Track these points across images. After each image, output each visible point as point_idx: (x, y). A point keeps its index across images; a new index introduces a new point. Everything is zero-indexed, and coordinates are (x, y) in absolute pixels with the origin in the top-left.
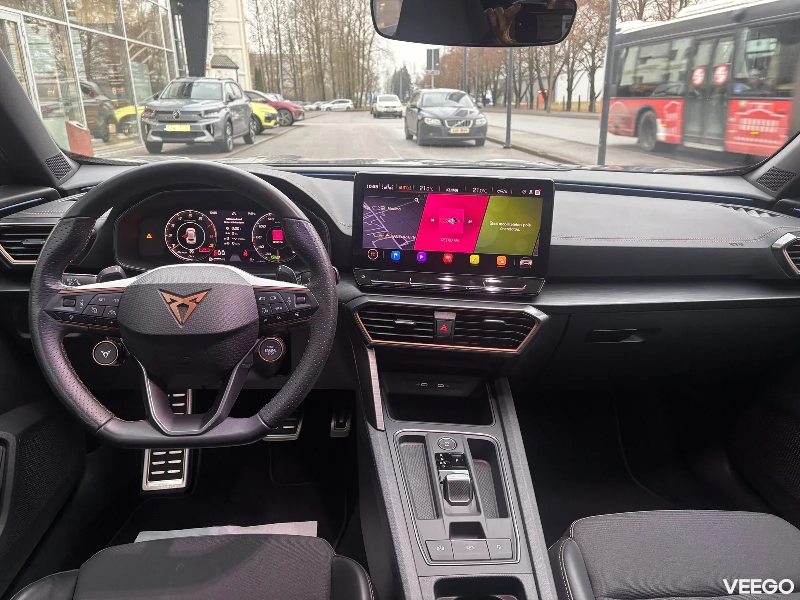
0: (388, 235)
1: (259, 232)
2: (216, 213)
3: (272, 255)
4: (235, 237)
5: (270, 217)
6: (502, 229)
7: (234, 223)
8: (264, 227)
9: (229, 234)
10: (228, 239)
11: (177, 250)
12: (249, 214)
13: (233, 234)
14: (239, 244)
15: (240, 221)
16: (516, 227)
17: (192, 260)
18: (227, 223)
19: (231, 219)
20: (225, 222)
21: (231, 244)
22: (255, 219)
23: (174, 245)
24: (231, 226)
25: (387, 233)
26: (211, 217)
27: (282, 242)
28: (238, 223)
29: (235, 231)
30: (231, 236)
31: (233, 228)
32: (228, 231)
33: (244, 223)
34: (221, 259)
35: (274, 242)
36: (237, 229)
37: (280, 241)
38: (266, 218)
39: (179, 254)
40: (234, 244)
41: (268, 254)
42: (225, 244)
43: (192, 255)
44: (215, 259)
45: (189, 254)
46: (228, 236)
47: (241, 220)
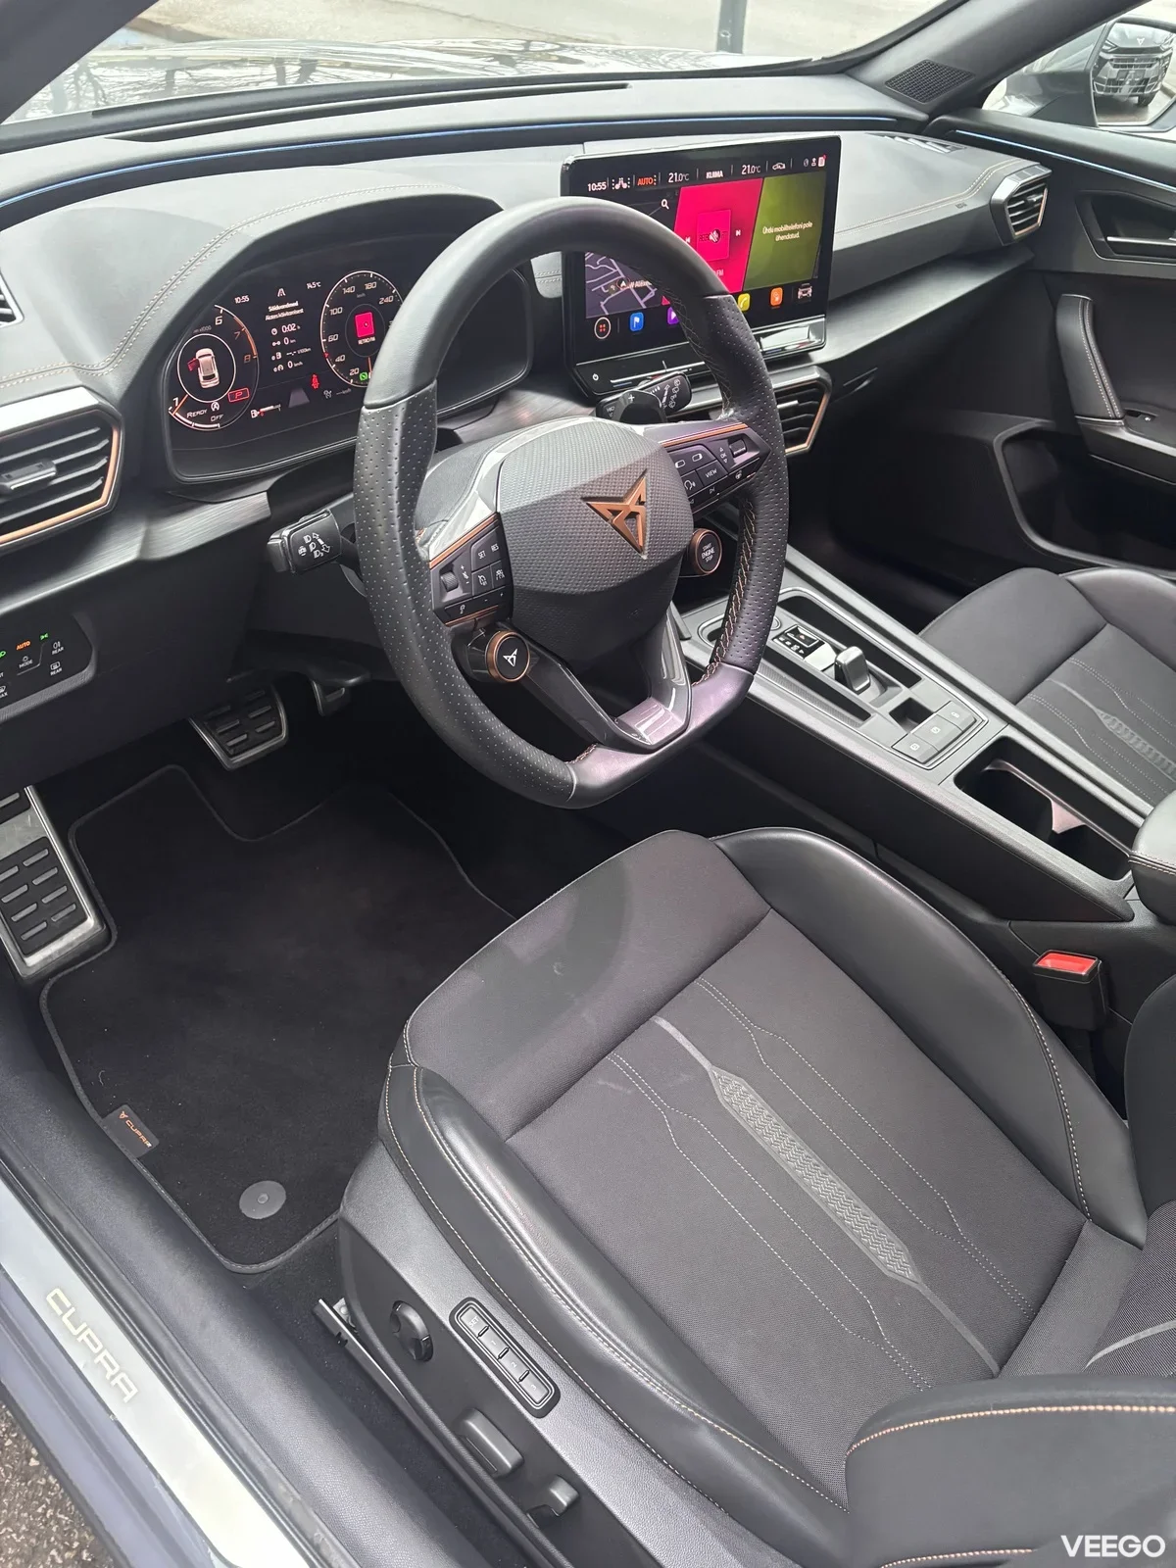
0: (623, 284)
1: (334, 325)
2: (246, 299)
3: (360, 372)
4: (291, 347)
5: (347, 286)
6: (779, 238)
7: (283, 315)
8: (338, 311)
9: (279, 343)
10: (279, 355)
11: (184, 410)
12: (309, 286)
13: (286, 340)
14: (301, 363)
15: (292, 308)
16: (794, 232)
17: (219, 425)
18: (273, 317)
19: (278, 308)
20: (268, 318)
21: (285, 366)
22: (320, 294)
23: (177, 399)
24: (279, 323)
25: (621, 281)
26: (239, 309)
27: (373, 339)
28: (291, 313)
29: (290, 335)
30: (283, 348)
31: (286, 329)
32: (276, 339)
33: (301, 311)
34: (272, 407)
35: (360, 342)
36: (291, 328)
37: (369, 337)
38: (340, 290)
39: (190, 419)
40: (290, 364)
41: (354, 372)
42: (275, 370)
43: (216, 413)
44: (262, 410)
45: (210, 413)
46: (277, 349)
47: (296, 304)
